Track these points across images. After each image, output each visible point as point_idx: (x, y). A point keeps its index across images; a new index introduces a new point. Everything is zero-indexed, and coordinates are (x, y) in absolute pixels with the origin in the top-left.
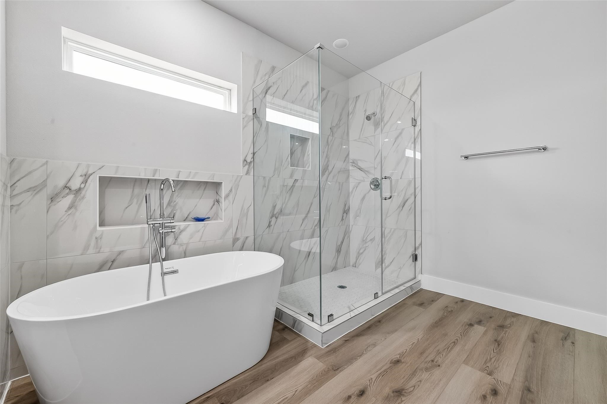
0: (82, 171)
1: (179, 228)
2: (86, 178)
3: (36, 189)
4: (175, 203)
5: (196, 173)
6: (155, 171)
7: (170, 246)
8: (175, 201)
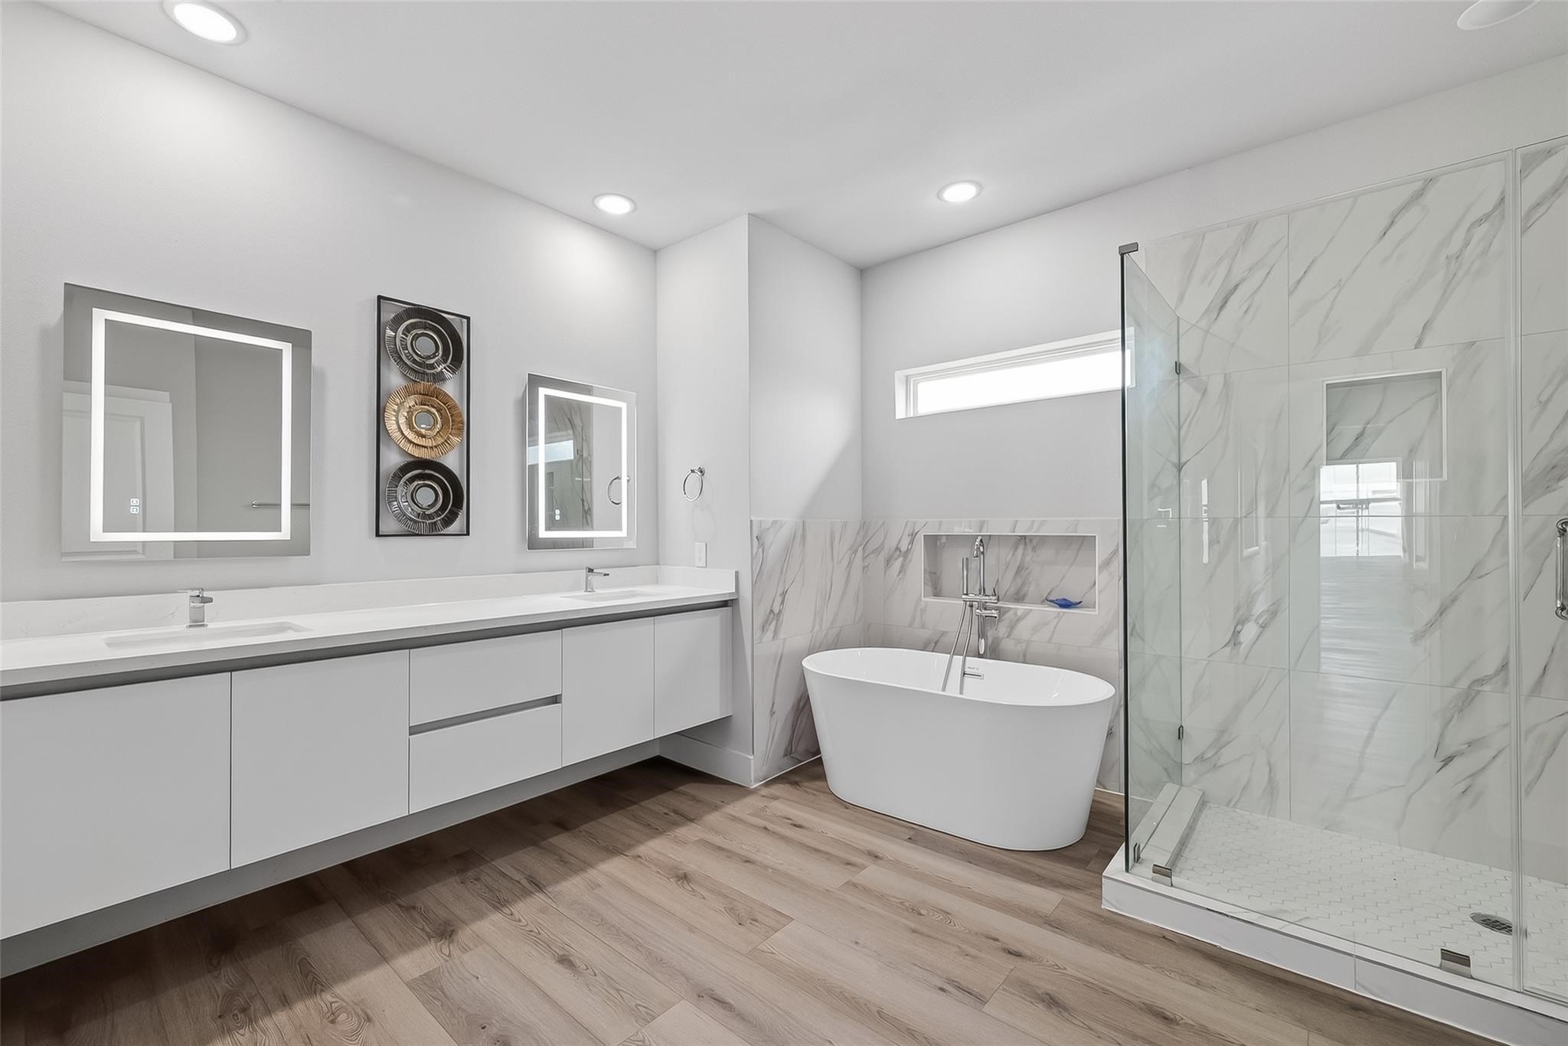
0: (909, 530)
1: (1016, 614)
2: (913, 536)
3: (877, 551)
4: (1028, 571)
5: (1043, 523)
6: (982, 525)
7: (1002, 639)
8: (1027, 569)
